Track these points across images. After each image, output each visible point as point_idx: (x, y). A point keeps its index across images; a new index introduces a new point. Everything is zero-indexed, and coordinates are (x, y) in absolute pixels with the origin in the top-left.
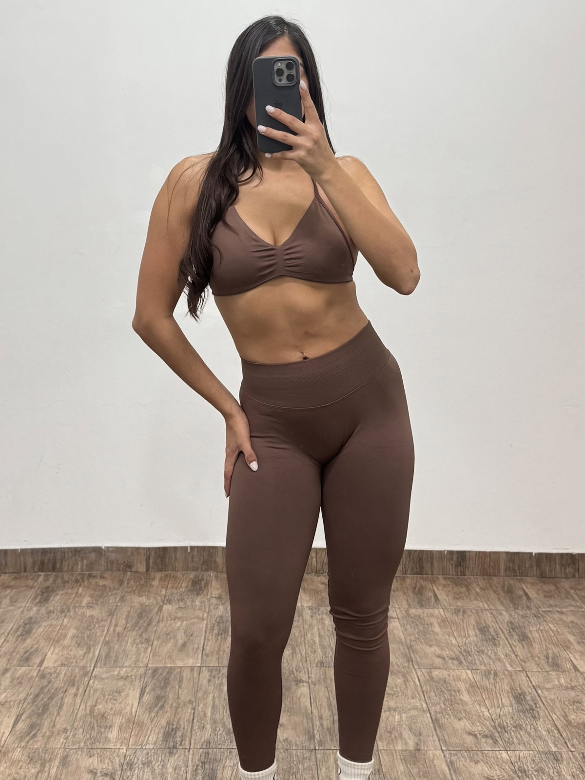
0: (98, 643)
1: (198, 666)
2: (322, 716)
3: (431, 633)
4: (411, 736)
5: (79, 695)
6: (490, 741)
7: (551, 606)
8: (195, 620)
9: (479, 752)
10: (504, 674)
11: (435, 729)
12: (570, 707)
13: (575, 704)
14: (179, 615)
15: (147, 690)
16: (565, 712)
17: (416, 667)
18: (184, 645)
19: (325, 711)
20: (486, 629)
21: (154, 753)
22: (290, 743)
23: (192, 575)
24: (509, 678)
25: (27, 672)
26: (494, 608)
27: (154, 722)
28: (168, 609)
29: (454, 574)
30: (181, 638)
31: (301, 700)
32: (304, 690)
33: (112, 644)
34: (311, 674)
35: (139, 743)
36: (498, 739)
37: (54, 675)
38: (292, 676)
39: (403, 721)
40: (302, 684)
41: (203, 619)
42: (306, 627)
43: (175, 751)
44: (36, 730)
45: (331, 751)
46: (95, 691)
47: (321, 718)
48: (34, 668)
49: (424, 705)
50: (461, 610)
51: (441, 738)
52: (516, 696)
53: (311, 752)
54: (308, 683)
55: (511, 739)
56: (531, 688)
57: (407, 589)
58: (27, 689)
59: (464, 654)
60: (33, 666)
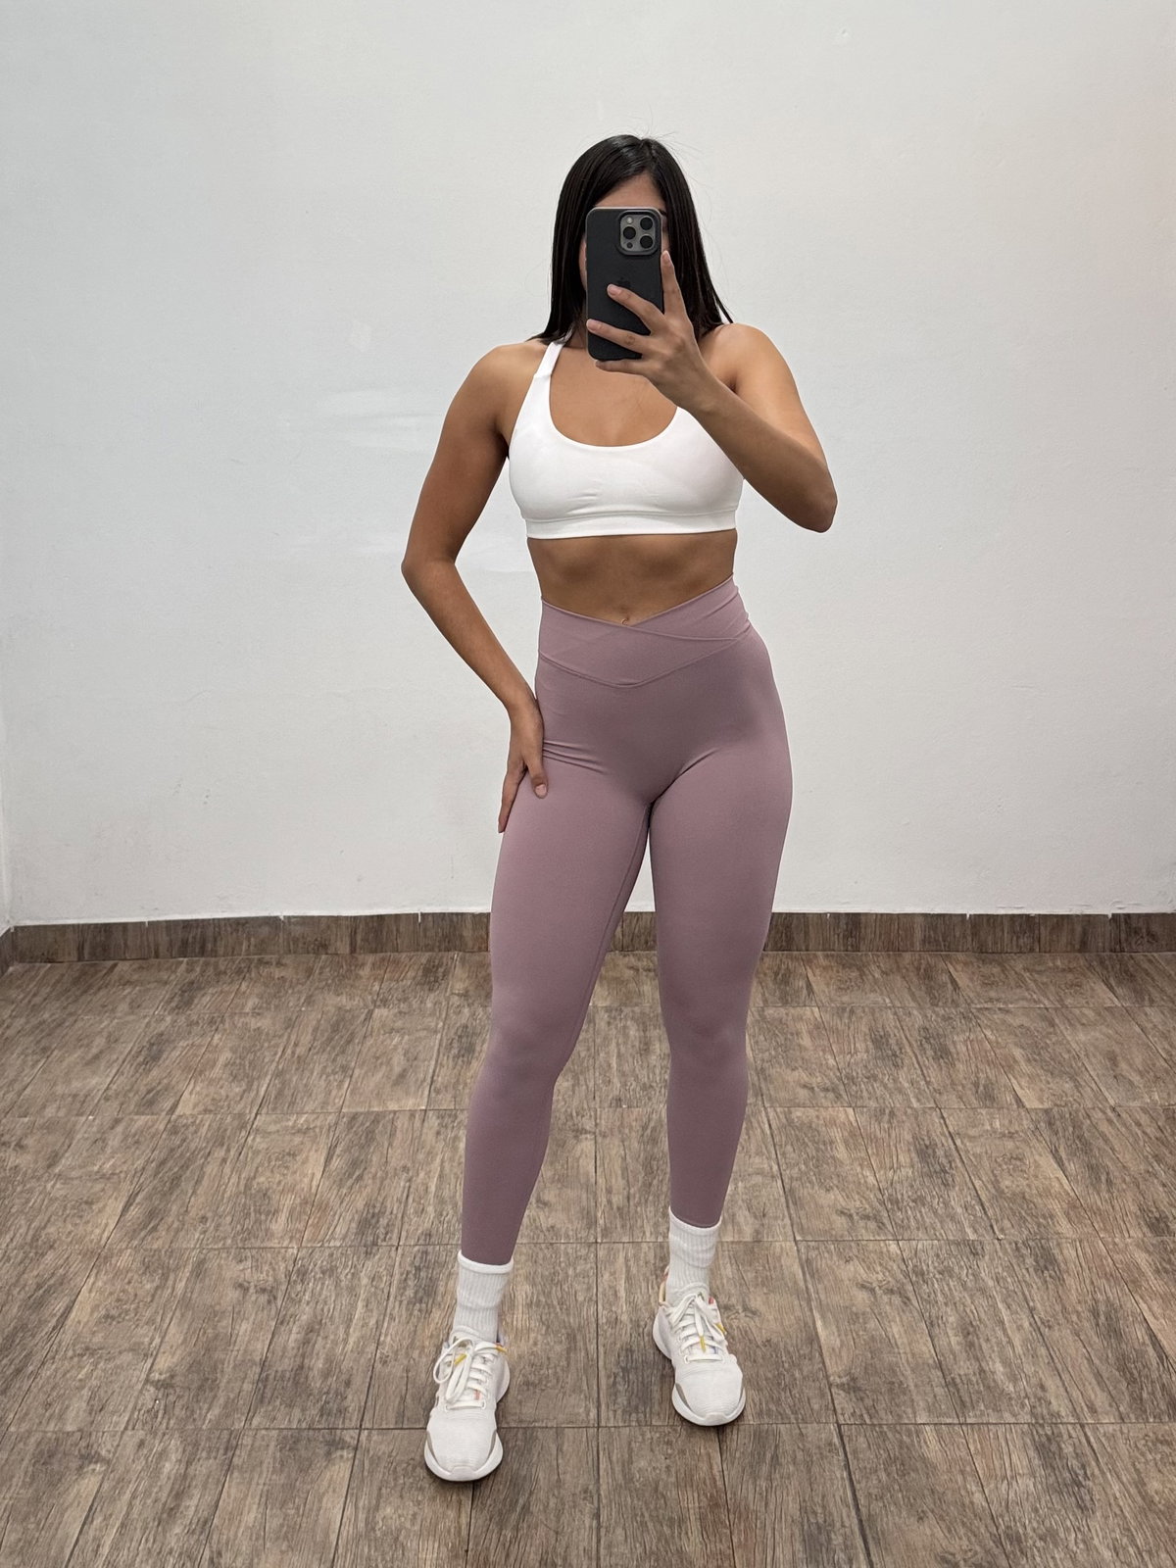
0: (266, 1074)
1: (421, 1110)
2: (611, 1187)
3: (796, 1048)
4: (749, 1219)
5: (229, 1160)
6: (872, 1225)
7: (991, 1000)
8: (423, 1034)
9: (853, 1244)
10: (906, 1113)
11: (788, 1207)
12: (1005, 1167)
13: (1013, 1161)
14: (399, 1024)
15: (338, 1151)
16: (995, 1176)
17: (767, 1105)
18: (402, 1075)
19: (616, 1180)
20: (884, 1040)
21: (342, 1254)
22: (557, 1235)
23: (424, 957)
24: (912, 1118)
25: (150, 1123)
26: (899, 1005)
27: (344, 1204)
28: (381, 1016)
29: (842, 948)
30: (399, 1063)
31: (581, 1161)
32: (586, 1145)
33: (288, 1076)
34: (600, 1119)
35: (319, 1237)
36: (886, 1221)
37: (192, 1129)
38: (570, 1123)
39: (738, 1194)
40: (584, 1136)
41: (436, 1032)
42: (598, 1041)
43: (376, 1248)
44: (158, 1219)
45: (621, 1245)
46: (257, 1153)
47: (609, 1191)
48: (161, 1117)
49: (775, 1168)
50: (848, 1010)
51: (796, 1219)
52: (922, 1150)
53: (589, 1247)
54: (594, 1133)
55: (906, 1221)
56: (945, 1136)
57: (765, 974)
58: (148, 1151)
59: (846, 1082)
60: (160, 1115)
